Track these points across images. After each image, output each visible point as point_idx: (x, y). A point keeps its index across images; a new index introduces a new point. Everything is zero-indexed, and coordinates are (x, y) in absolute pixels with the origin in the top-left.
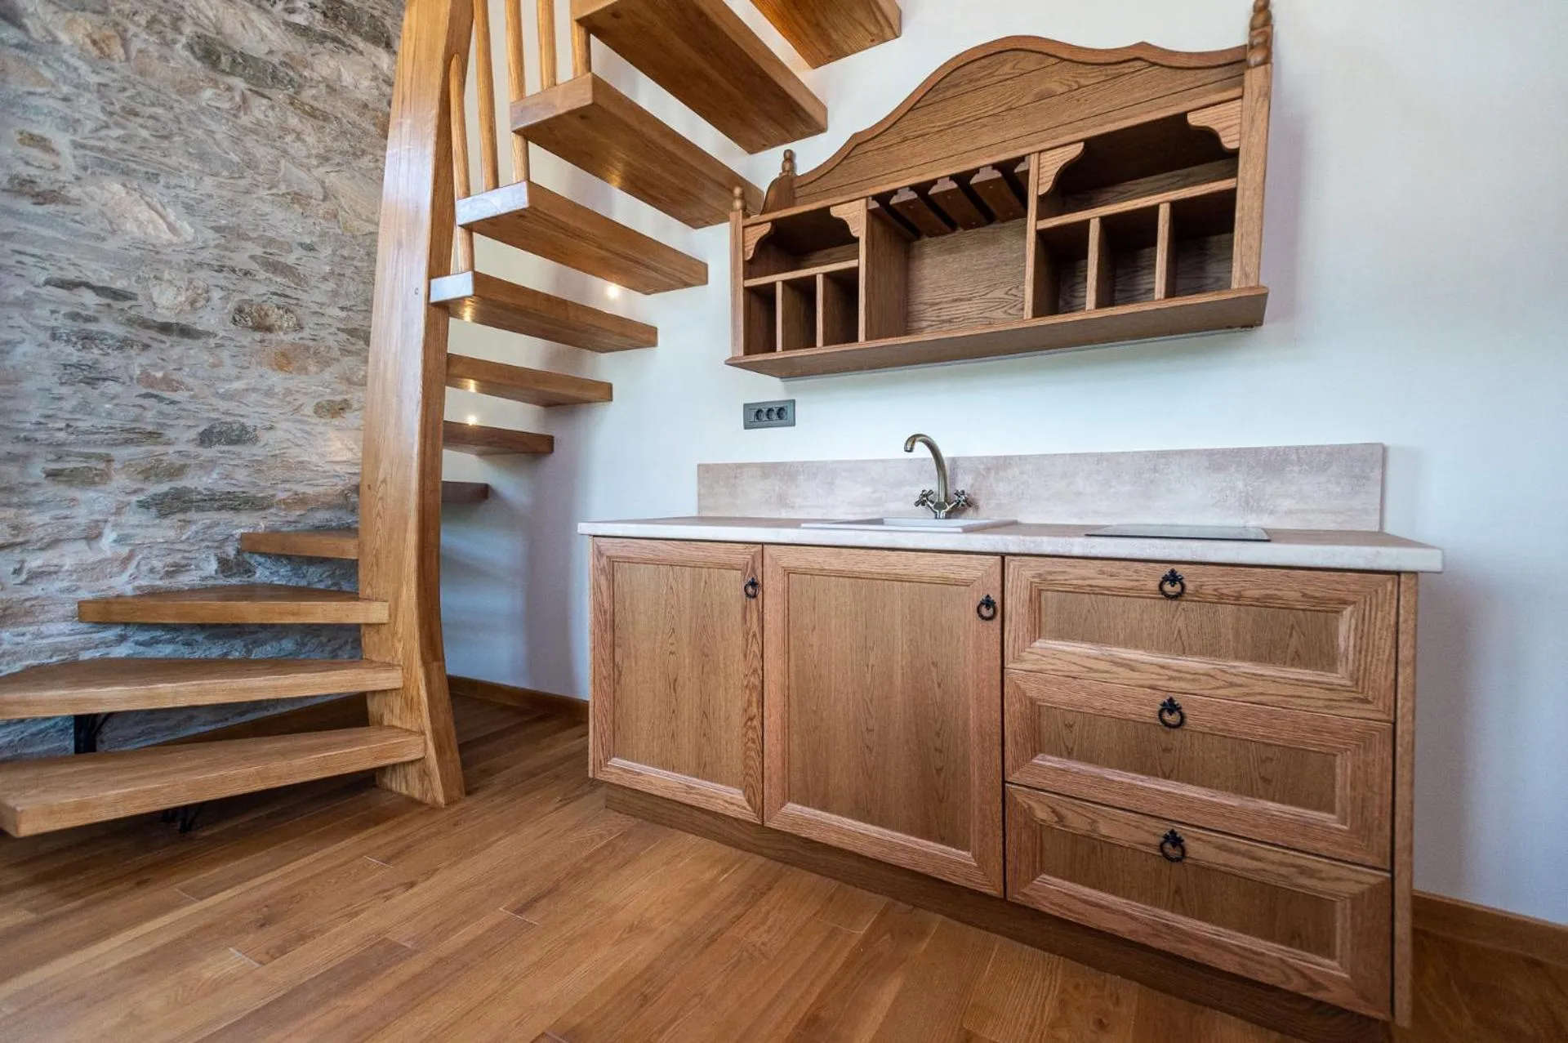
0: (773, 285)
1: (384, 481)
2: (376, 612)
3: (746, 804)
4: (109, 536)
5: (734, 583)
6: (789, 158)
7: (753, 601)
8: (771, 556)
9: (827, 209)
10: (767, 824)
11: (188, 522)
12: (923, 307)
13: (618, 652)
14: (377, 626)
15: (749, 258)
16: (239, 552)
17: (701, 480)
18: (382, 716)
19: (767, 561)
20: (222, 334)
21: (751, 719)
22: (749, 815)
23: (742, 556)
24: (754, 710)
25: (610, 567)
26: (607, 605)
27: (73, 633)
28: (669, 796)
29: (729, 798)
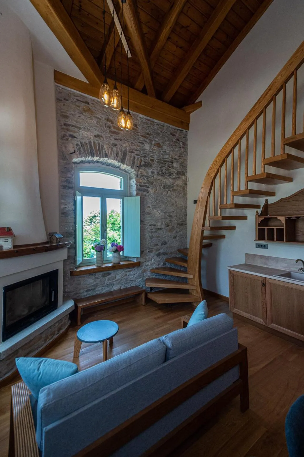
0: (265, 228)
1: (192, 256)
2: (191, 276)
3: (263, 322)
4: (153, 260)
5: (259, 284)
6: (267, 200)
7: (264, 287)
8: (267, 280)
9: (277, 217)
10: (268, 326)
11: (160, 257)
12: (298, 231)
13: (235, 290)
14: (191, 279)
15: (260, 223)
16: (165, 262)
17: (246, 257)
18: (192, 293)
19: (266, 280)
20: (164, 228)
21: (264, 307)
22: (264, 324)
23: (261, 279)
24: (264, 306)
25: (233, 275)
26: (233, 282)
27: (150, 274)
28: (247, 317)
29: (260, 320)
